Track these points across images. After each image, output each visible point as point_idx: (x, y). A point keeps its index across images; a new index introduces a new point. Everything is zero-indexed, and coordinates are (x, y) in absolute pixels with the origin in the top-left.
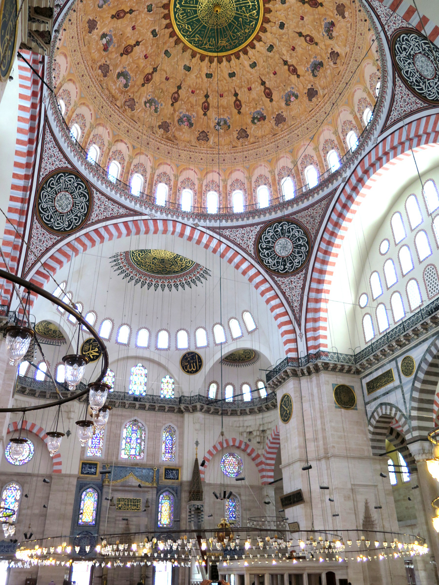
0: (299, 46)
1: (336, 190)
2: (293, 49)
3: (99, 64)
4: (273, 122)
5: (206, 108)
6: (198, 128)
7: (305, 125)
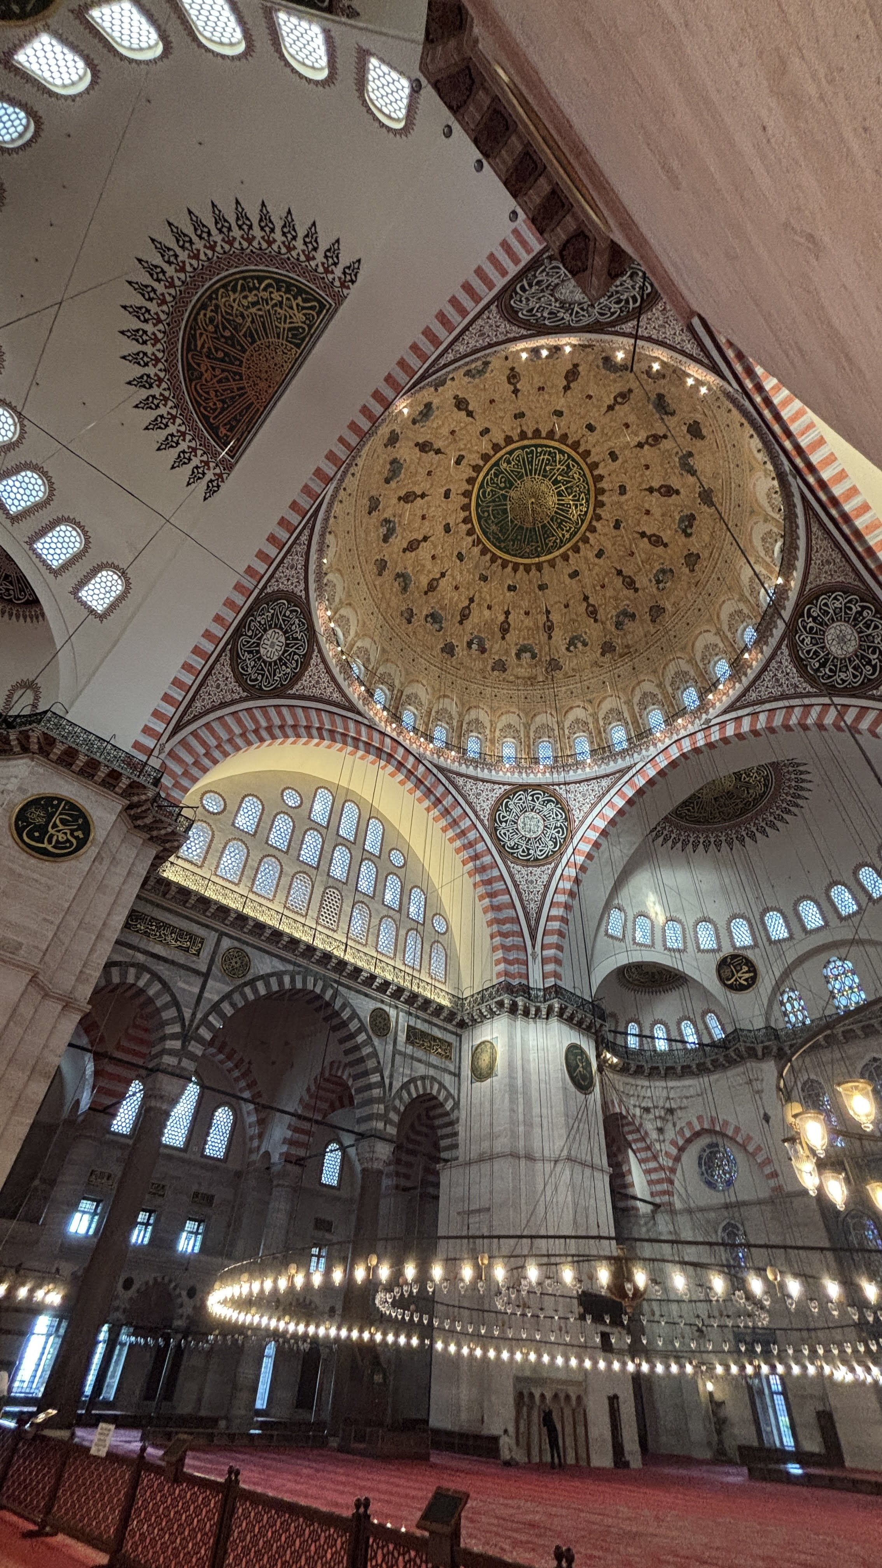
0: (626, 415)
1: (803, 497)
2: (627, 426)
3: (489, 668)
4: (704, 508)
5: (630, 584)
6: (643, 612)
7: (732, 466)
